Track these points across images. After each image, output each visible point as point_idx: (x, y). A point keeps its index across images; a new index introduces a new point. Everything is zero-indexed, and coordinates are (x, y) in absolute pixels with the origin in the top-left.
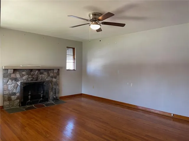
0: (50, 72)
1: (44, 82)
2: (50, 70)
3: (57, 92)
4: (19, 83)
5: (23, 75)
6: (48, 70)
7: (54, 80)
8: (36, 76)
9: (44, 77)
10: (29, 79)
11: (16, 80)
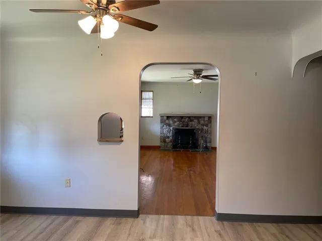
0: (200, 119)
1: (194, 129)
2: (201, 117)
3: (208, 140)
4: (171, 128)
5: (175, 122)
6: (198, 118)
7: (205, 127)
8: (186, 123)
9: (194, 124)
10: (180, 126)
11: (169, 125)
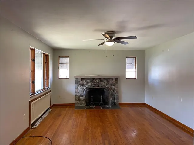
0: (109, 80)
1: (104, 89)
2: (109, 78)
3: (116, 98)
4: (85, 88)
5: (88, 83)
6: (107, 79)
7: (113, 87)
8: (97, 83)
9: (104, 84)
10: (93, 86)
11: (83, 85)
